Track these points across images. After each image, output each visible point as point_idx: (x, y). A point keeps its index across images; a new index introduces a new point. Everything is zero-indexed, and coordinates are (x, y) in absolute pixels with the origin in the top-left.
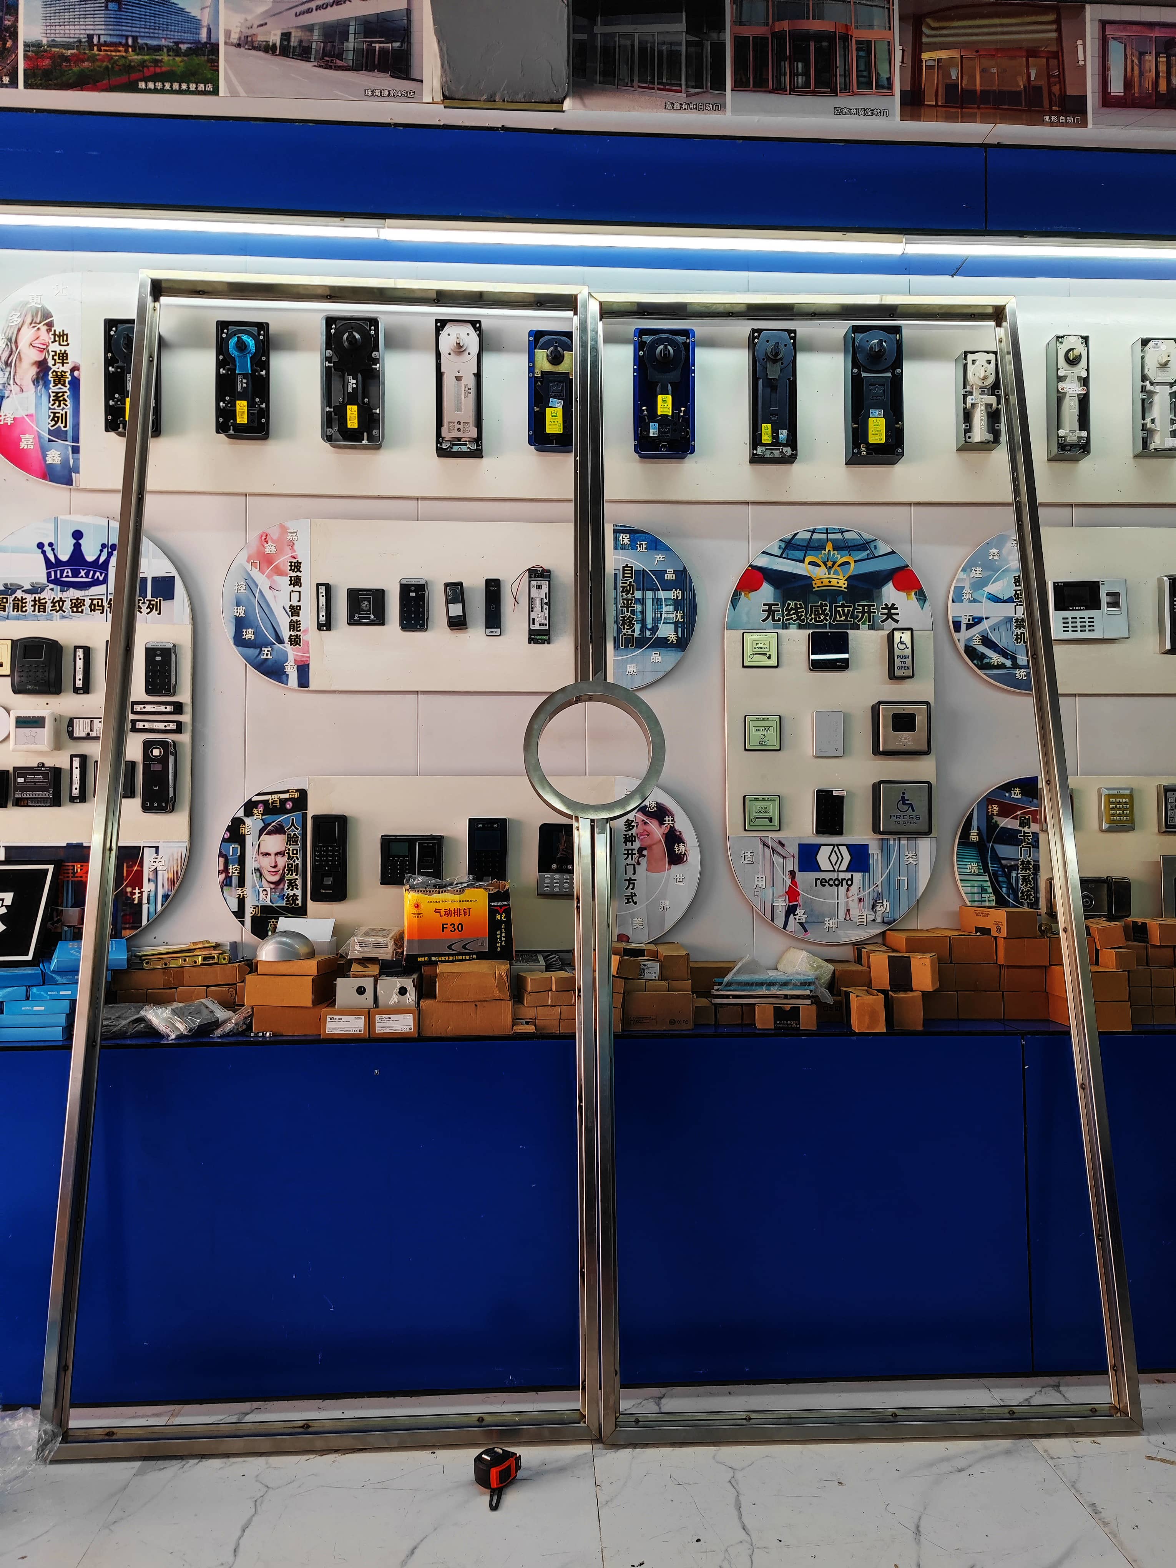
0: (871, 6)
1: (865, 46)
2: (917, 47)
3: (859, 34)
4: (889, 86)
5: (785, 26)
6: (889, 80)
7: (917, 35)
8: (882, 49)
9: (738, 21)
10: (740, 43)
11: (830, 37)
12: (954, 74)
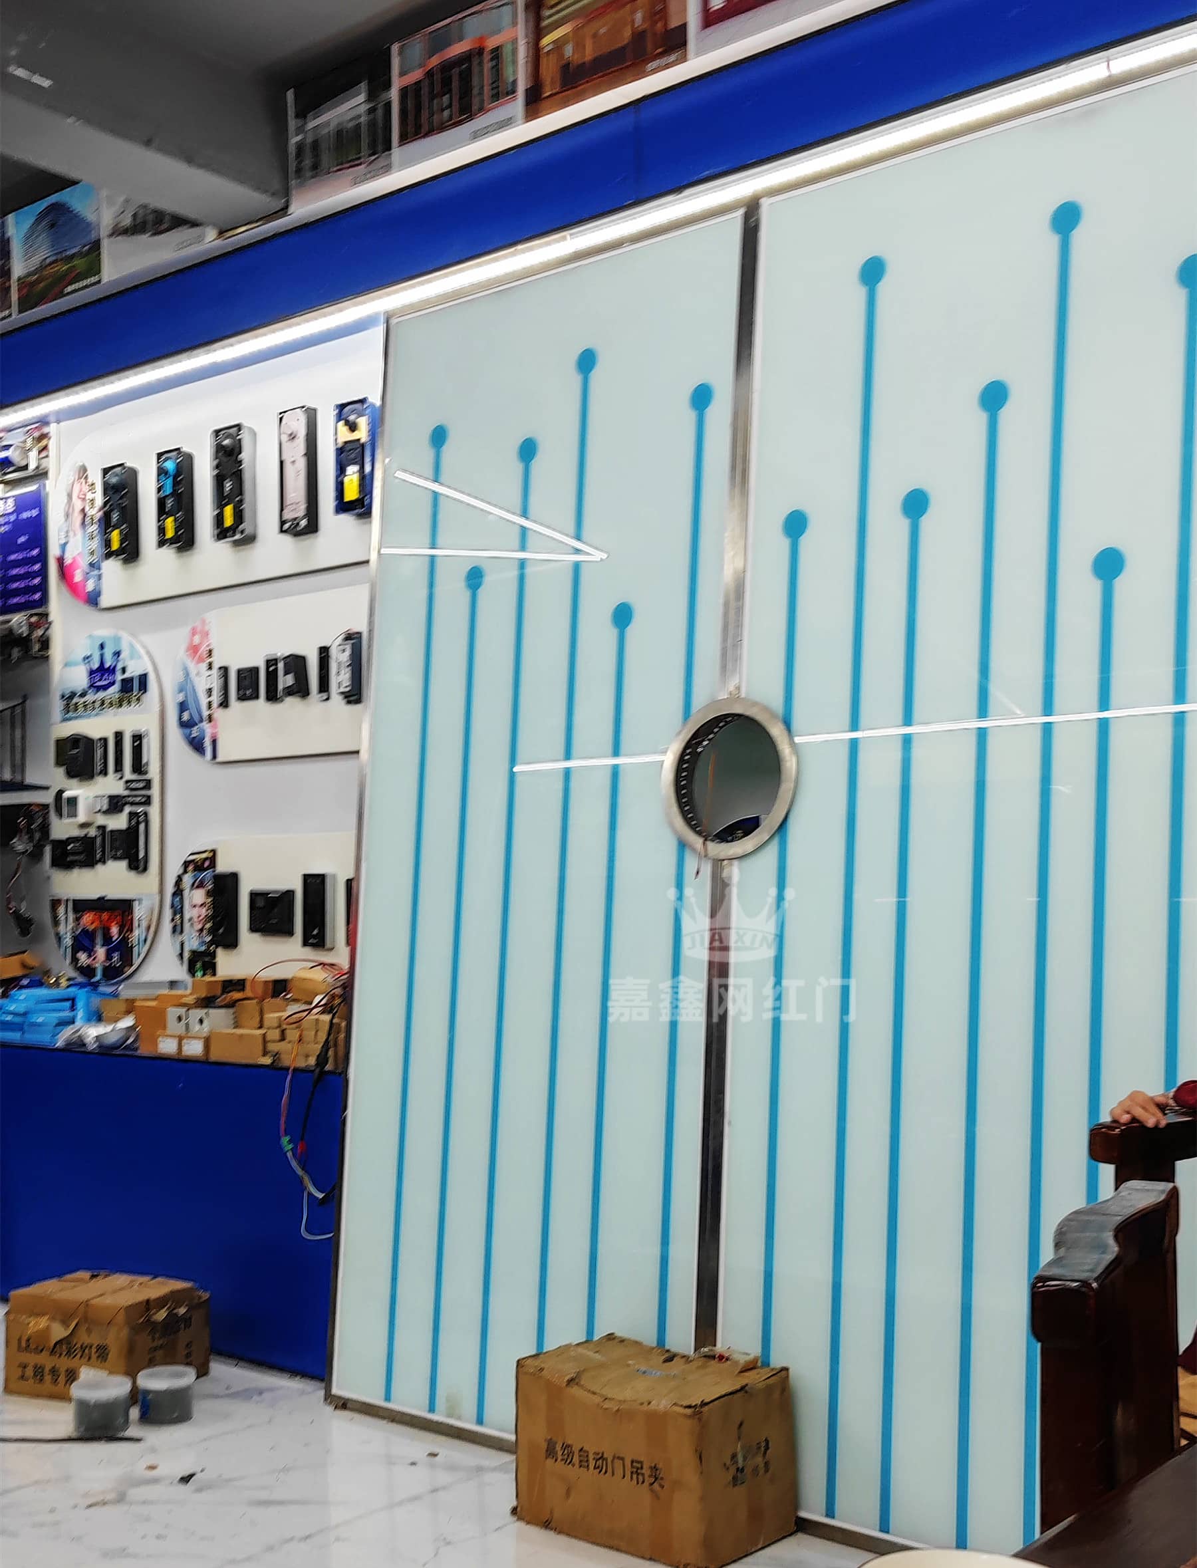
0: (499, 7)
1: (497, 53)
2: (538, 33)
3: (491, 43)
4: (514, 91)
5: (435, 61)
6: (515, 82)
7: (538, 19)
8: (507, 50)
9: (402, 74)
10: (404, 92)
11: (467, 57)
12: (569, 51)
